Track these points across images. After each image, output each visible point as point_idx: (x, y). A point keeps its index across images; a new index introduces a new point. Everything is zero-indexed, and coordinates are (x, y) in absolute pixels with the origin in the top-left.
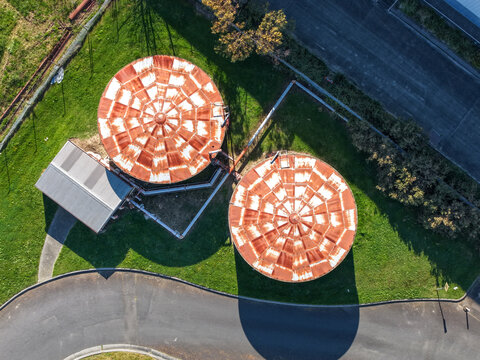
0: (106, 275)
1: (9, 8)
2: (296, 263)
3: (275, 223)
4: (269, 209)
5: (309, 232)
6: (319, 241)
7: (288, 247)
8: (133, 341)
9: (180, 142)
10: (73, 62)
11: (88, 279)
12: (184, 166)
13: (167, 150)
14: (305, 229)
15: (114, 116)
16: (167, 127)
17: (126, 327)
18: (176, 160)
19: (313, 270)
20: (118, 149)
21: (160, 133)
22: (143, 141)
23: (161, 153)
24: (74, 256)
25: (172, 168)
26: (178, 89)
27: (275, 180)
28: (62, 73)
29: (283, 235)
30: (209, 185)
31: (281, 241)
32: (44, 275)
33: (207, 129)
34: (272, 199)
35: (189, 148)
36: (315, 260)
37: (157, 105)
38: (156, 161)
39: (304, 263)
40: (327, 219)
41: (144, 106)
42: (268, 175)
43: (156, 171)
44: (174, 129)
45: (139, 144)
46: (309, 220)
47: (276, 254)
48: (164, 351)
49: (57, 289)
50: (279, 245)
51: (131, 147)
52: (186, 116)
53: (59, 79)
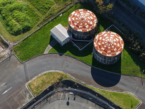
0: (61, 55)
1: (54, 1)
2: (108, 52)
3: (105, 42)
4: (104, 40)
5: (112, 46)
6: (114, 48)
7: (107, 48)
8: (63, 71)
9: (86, 24)
10: (65, 13)
11: (56, 56)
12: (86, 29)
13: (83, 25)
14: (111, 45)
15: (72, 17)
16: (84, 20)
17: (62, 67)
18: (84, 27)
19: (112, 54)
20: (72, 23)
21: (82, 21)
22: (78, 22)
23: (81, 25)
24: (54, 50)
25: (83, 29)
26: (88, 15)
27: (106, 35)
28: (62, 15)
29: (106, 45)
30: (90, 41)
31: (105, 46)
32: (46, 52)
33: (92, 23)
34: (105, 38)
35: (88, 26)
36: (113, 52)
37: (83, 16)
38: (80, 27)
39: (110, 52)
40: (117, 44)
41: (79, 16)
42: (105, 34)
43: (79, 29)
44: (85, 21)
45: (77, 23)
46: (113, 43)
47: (104, 49)
48: (70, 74)
49: (48, 56)
50: (105, 47)
51: (75, 23)
52: (88, 20)
53: (61, 16)
